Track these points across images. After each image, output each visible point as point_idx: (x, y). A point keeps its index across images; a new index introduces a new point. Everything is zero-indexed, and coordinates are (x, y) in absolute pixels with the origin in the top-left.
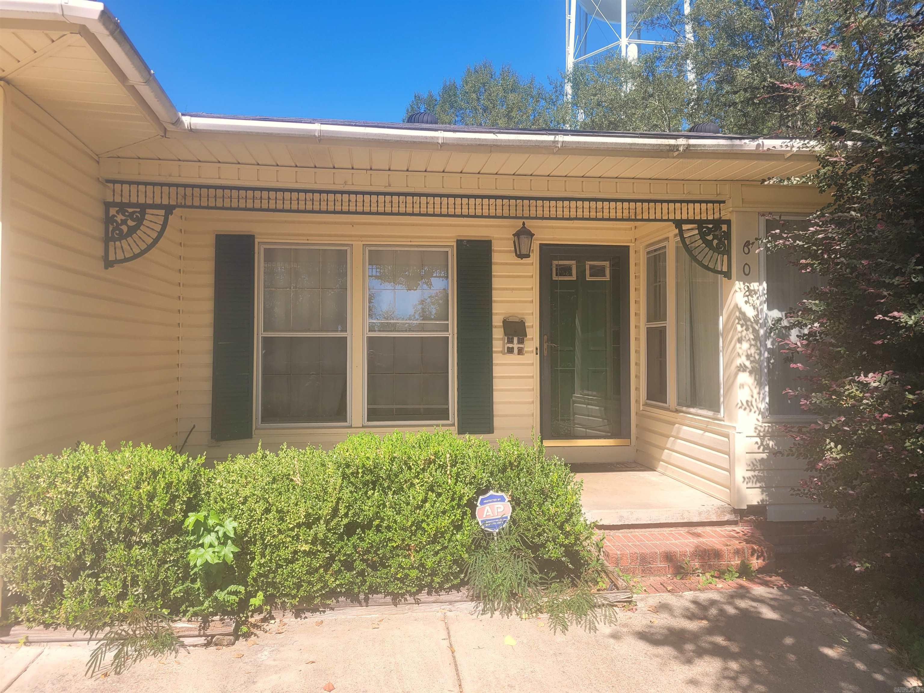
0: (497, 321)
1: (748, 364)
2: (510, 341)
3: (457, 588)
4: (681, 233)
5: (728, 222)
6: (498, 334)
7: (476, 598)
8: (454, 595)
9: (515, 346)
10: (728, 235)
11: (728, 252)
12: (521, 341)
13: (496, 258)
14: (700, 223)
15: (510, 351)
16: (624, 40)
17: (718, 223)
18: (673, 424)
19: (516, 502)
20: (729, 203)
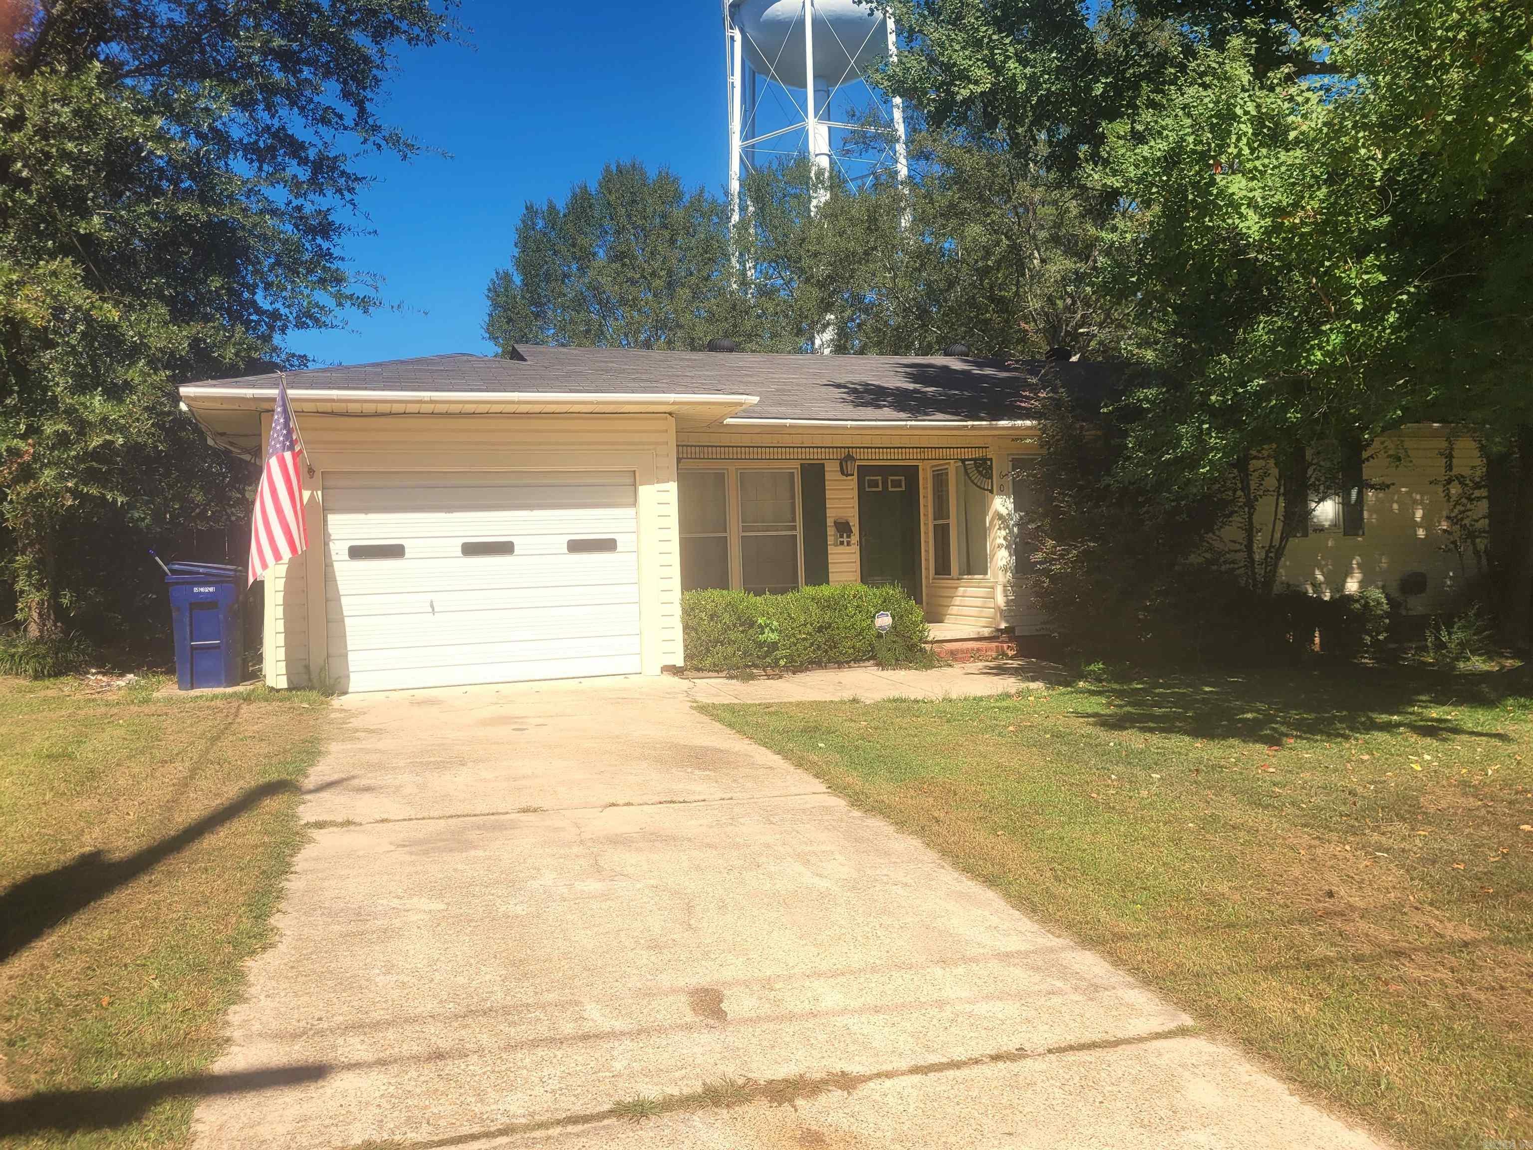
0: (830, 522)
1: (1004, 543)
2: (842, 537)
3: (868, 660)
4: (965, 465)
5: (991, 460)
6: (831, 531)
7: (877, 665)
8: (867, 664)
9: (845, 540)
10: (991, 467)
11: (991, 478)
12: (849, 536)
13: (828, 476)
14: (975, 460)
15: (842, 543)
16: (811, 121)
17: (985, 460)
18: (956, 588)
19: (893, 617)
20: (991, 448)
